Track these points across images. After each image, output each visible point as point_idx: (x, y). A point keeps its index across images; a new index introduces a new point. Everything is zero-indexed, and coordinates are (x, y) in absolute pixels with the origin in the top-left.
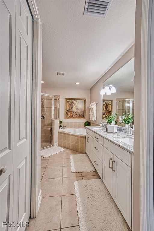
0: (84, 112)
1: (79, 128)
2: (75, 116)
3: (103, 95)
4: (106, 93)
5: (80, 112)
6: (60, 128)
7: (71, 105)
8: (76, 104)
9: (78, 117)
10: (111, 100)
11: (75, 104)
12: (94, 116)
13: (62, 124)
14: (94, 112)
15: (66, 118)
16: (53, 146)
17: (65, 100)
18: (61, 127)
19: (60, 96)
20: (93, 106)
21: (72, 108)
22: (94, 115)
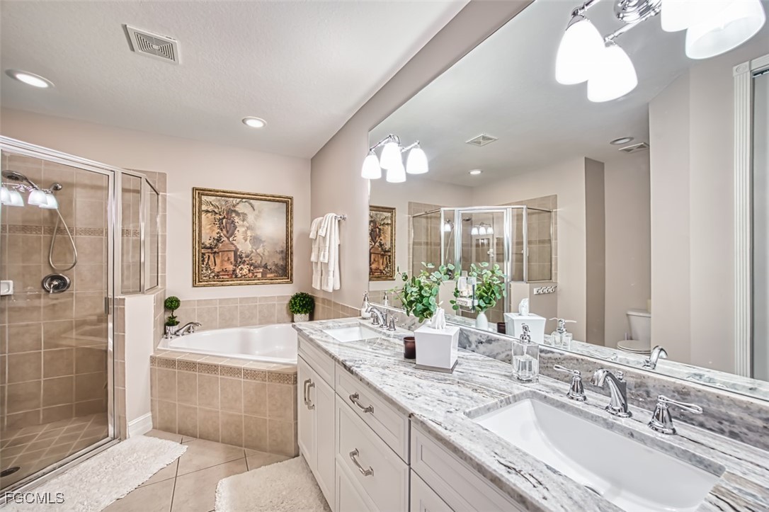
0: (287, 253)
1: (266, 320)
2: (245, 271)
3: (372, 181)
4: (384, 172)
5: (268, 252)
6: (165, 333)
7: (227, 221)
8: (251, 217)
9: (259, 275)
10: (391, 210)
11: (244, 217)
12: (331, 273)
13: (176, 313)
14: (329, 255)
15: (198, 280)
16: (120, 436)
17: (193, 198)
18: (173, 329)
19: (163, 176)
20: (327, 226)
21: (231, 234)
22: (331, 269)
